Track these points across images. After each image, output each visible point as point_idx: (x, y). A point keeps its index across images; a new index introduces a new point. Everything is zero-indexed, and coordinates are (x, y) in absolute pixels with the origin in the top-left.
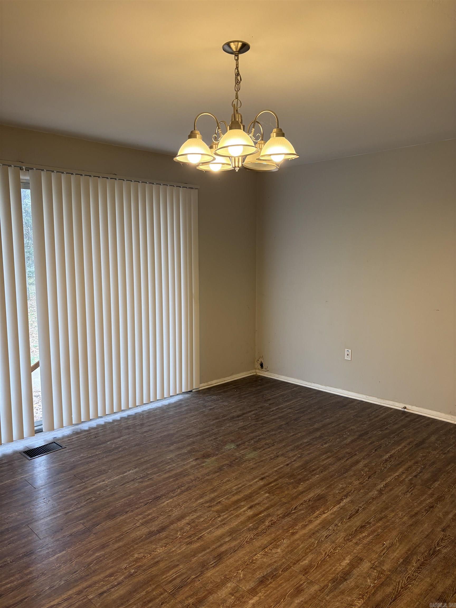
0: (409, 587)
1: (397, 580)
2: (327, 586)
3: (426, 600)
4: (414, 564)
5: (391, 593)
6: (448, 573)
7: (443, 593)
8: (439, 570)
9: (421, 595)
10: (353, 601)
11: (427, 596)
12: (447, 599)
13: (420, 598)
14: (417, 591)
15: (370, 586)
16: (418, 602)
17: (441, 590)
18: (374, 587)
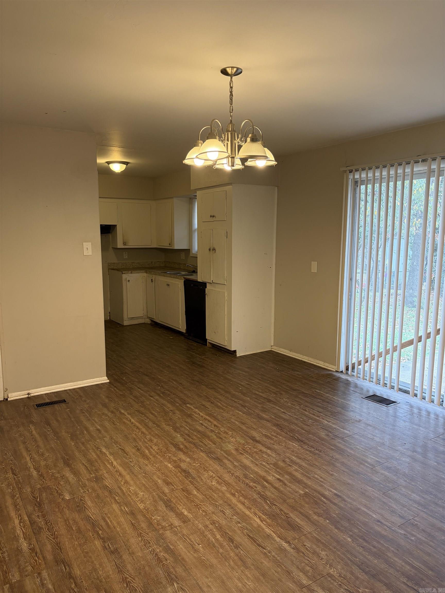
0: (139, 537)
1: (150, 534)
2: (166, 496)
3: (120, 541)
4: (162, 554)
5: (140, 525)
6: (140, 573)
7: (121, 556)
8: (147, 568)
9: (128, 540)
10: (145, 504)
11: (125, 544)
12: (114, 554)
13: (125, 539)
14: (132, 541)
15: (153, 517)
16: (122, 536)
17: (124, 557)
18: (152, 519)
